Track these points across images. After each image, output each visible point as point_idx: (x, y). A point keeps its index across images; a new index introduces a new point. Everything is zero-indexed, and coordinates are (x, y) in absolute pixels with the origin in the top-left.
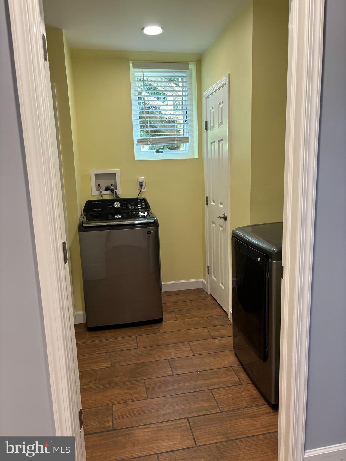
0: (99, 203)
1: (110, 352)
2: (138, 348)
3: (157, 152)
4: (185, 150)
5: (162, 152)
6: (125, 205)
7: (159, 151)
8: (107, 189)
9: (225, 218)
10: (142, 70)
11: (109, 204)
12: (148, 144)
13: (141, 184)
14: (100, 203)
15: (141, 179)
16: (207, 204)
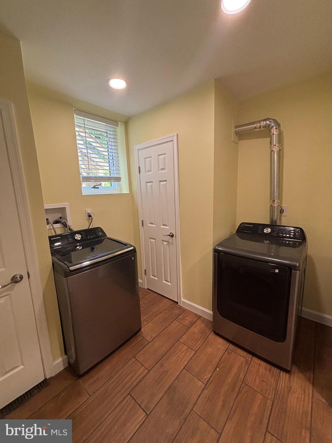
0: (58, 238)
1: (128, 395)
2: (149, 371)
3: (94, 187)
4: (113, 186)
5: (98, 188)
6: (85, 236)
7: (96, 187)
8: (56, 222)
9: (172, 236)
10: (83, 118)
11: (69, 237)
12: (91, 181)
13: (89, 215)
14: (60, 237)
15: (89, 211)
16: (143, 226)
